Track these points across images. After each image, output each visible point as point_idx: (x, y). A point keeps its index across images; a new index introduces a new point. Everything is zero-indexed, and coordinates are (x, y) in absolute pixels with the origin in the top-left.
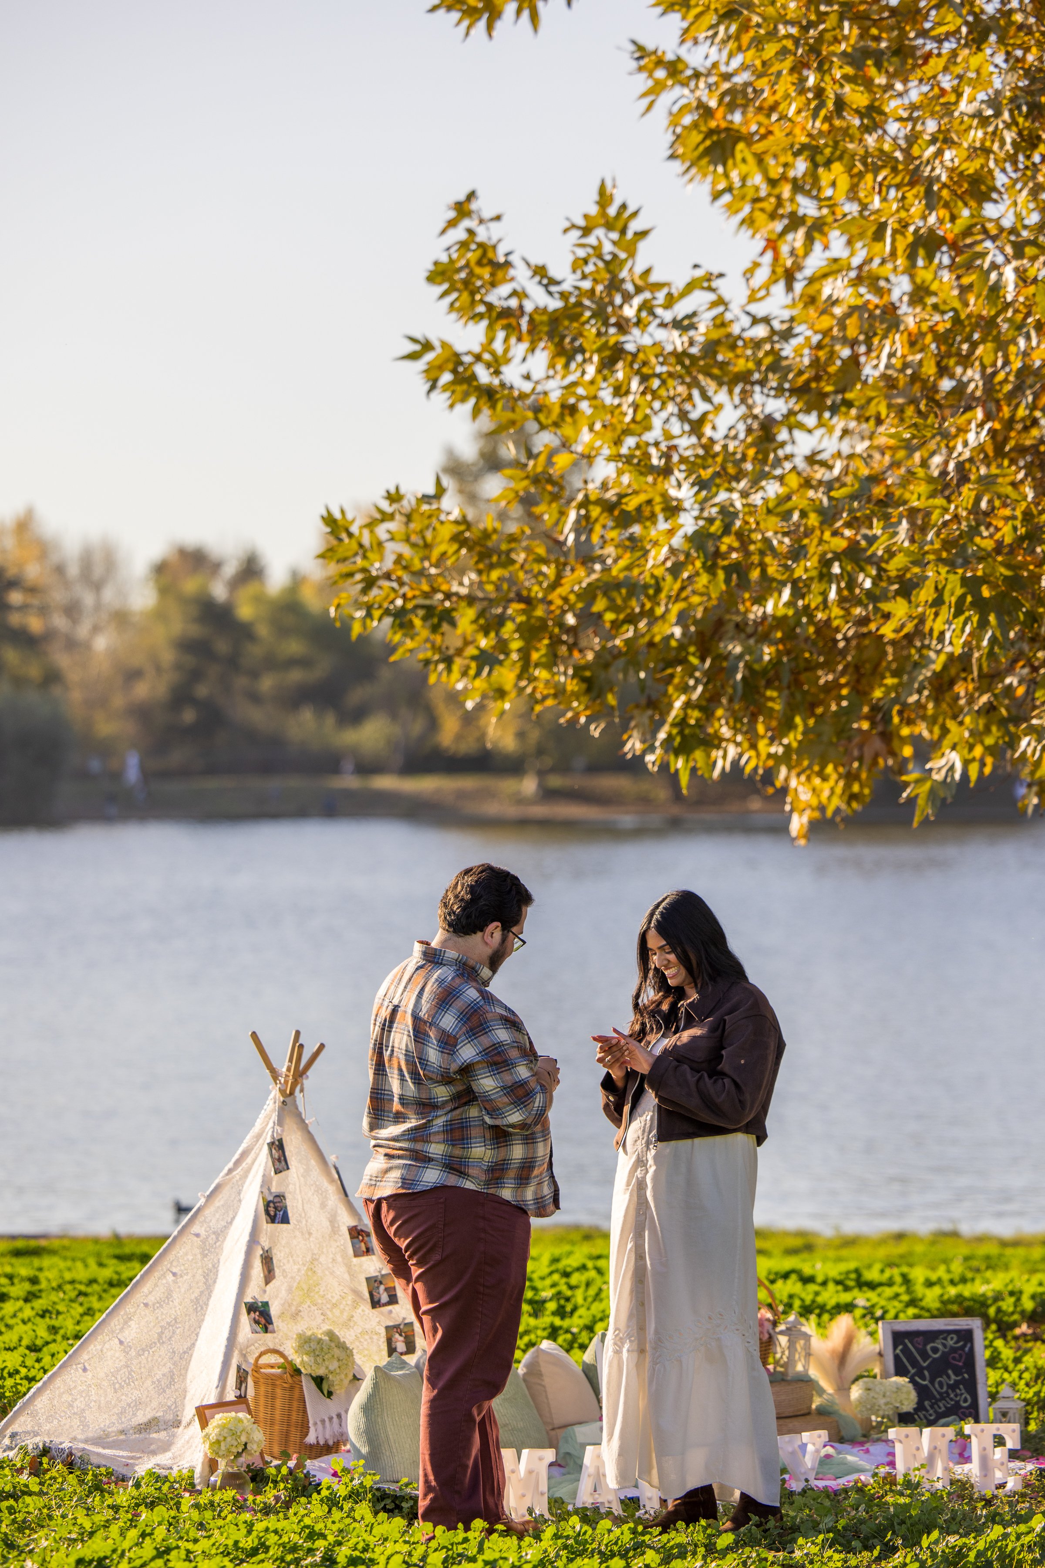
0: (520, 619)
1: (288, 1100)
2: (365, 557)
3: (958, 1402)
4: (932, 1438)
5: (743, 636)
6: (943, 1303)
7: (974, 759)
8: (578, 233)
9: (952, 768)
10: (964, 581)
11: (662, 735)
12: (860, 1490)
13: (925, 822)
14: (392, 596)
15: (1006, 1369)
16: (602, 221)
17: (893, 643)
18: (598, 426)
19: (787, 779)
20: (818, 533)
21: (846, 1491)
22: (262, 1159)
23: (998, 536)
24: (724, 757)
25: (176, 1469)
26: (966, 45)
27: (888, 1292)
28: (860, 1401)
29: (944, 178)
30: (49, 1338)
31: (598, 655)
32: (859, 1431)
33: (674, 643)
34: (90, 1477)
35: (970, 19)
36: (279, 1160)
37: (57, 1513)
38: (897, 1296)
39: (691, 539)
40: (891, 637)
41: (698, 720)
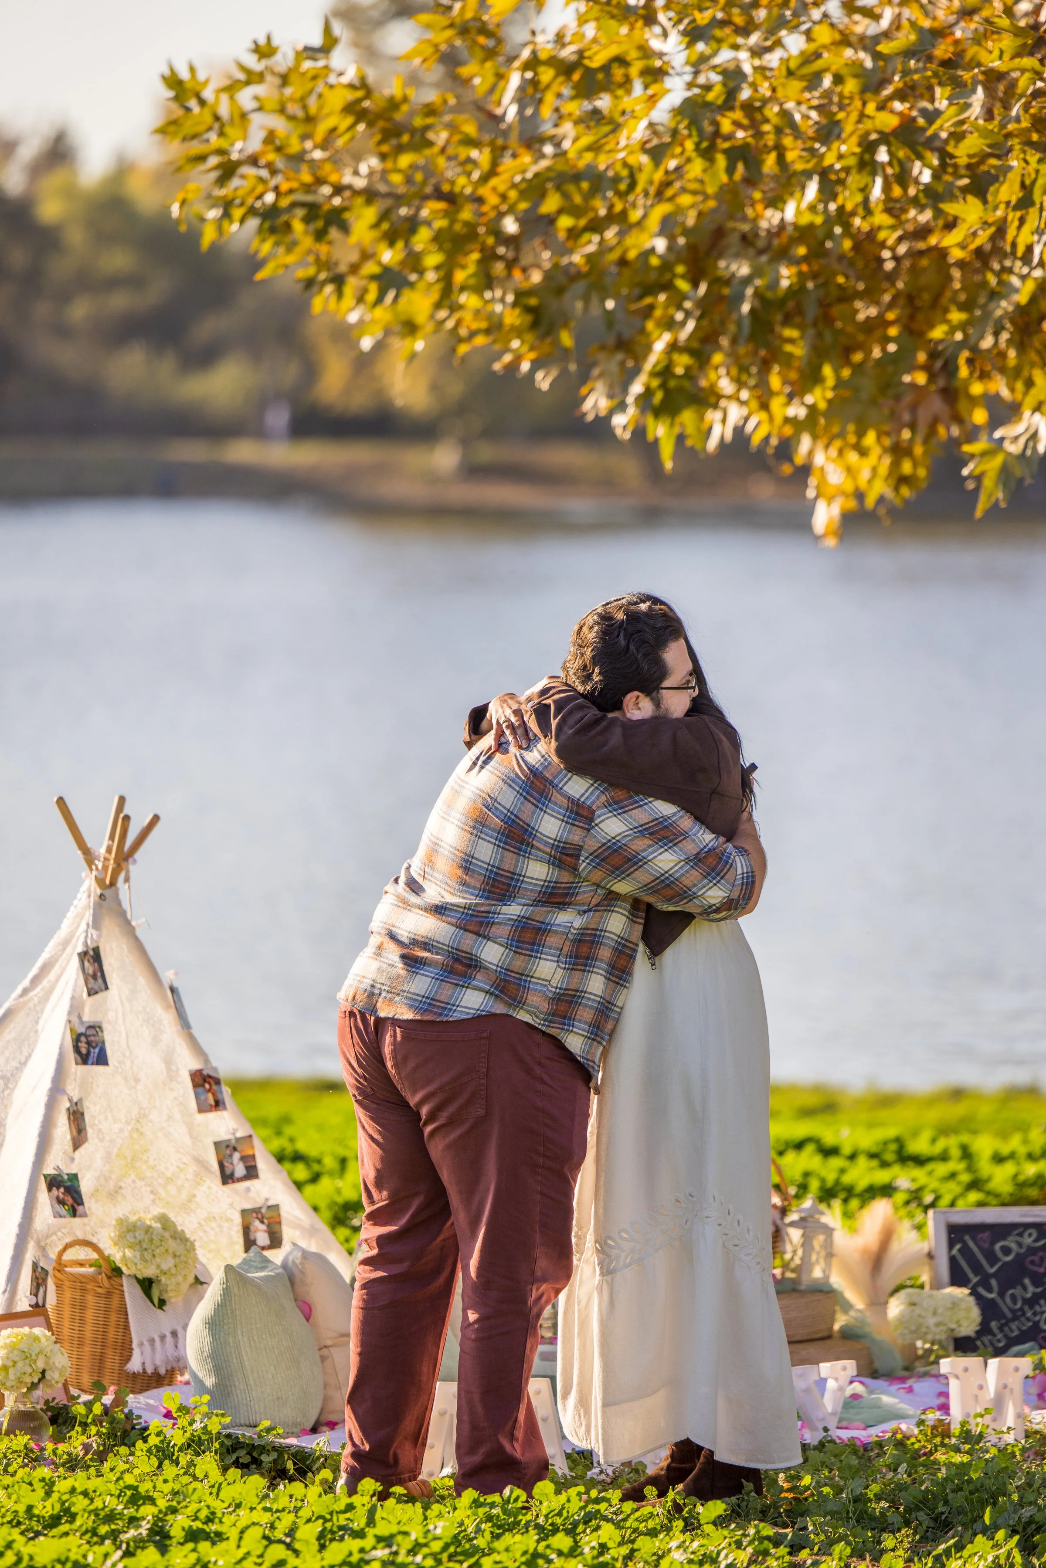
0: (440, 223)
1: (107, 893)
2: (221, 134)
3: (1037, 1325)
4: (1001, 1372)
5: (751, 251)
6: (1018, 1185)
9: (1034, 437)
11: (637, 388)
12: (900, 1444)
13: (994, 510)
14: (260, 188)
17: (961, 264)
19: (811, 453)
20: (858, 104)
21: (880, 1445)
22: (71, 975)
24: (724, 421)
27: (942, 1169)
28: (901, 1321)
31: (548, 276)
32: (898, 1361)
33: (654, 261)
36: (94, 977)
38: (953, 1176)
39: (679, 111)
40: (957, 254)
41: (688, 369)
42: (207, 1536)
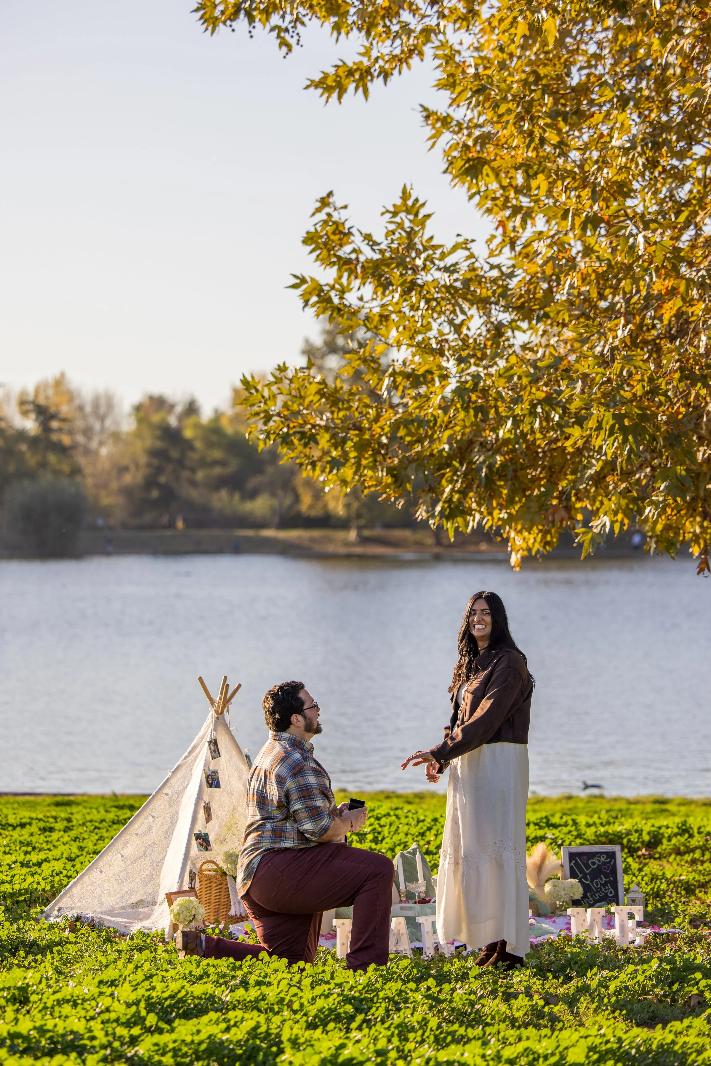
0: (356, 439)
1: (220, 716)
2: (266, 403)
3: (606, 894)
4: (592, 914)
5: (484, 450)
6: (596, 836)
7: (617, 521)
8: (390, 215)
9: (604, 525)
10: (614, 416)
11: (438, 508)
12: (551, 944)
13: (588, 557)
14: (281, 426)
15: (634, 875)
16: (404, 209)
17: (571, 453)
18: (401, 329)
19: (509, 533)
20: (529, 388)
21: (542, 945)
22: (205, 751)
23: (634, 391)
24: (473, 520)
25: (154, 929)
26: (616, 108)
27: (565, 830)
28: (550, 893)
29: (602, 184)
30: (79, 853)
31: (400, 461)
32: (550, 910)
33: (445, 454)
34: (104, 934)
35: (618, 93)
36: (215, 751)
37: (86, 954)
38: (570, 832)
39: (453, 392)
40: (570, 450)
41: (458, 500)
42: (264, 983)
